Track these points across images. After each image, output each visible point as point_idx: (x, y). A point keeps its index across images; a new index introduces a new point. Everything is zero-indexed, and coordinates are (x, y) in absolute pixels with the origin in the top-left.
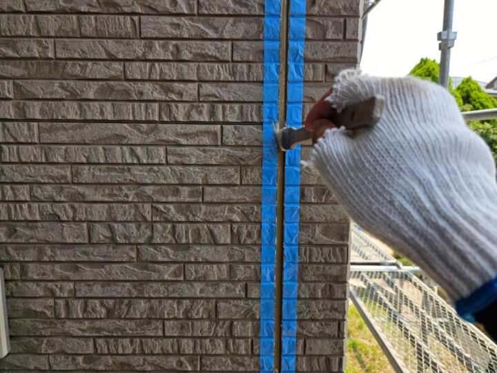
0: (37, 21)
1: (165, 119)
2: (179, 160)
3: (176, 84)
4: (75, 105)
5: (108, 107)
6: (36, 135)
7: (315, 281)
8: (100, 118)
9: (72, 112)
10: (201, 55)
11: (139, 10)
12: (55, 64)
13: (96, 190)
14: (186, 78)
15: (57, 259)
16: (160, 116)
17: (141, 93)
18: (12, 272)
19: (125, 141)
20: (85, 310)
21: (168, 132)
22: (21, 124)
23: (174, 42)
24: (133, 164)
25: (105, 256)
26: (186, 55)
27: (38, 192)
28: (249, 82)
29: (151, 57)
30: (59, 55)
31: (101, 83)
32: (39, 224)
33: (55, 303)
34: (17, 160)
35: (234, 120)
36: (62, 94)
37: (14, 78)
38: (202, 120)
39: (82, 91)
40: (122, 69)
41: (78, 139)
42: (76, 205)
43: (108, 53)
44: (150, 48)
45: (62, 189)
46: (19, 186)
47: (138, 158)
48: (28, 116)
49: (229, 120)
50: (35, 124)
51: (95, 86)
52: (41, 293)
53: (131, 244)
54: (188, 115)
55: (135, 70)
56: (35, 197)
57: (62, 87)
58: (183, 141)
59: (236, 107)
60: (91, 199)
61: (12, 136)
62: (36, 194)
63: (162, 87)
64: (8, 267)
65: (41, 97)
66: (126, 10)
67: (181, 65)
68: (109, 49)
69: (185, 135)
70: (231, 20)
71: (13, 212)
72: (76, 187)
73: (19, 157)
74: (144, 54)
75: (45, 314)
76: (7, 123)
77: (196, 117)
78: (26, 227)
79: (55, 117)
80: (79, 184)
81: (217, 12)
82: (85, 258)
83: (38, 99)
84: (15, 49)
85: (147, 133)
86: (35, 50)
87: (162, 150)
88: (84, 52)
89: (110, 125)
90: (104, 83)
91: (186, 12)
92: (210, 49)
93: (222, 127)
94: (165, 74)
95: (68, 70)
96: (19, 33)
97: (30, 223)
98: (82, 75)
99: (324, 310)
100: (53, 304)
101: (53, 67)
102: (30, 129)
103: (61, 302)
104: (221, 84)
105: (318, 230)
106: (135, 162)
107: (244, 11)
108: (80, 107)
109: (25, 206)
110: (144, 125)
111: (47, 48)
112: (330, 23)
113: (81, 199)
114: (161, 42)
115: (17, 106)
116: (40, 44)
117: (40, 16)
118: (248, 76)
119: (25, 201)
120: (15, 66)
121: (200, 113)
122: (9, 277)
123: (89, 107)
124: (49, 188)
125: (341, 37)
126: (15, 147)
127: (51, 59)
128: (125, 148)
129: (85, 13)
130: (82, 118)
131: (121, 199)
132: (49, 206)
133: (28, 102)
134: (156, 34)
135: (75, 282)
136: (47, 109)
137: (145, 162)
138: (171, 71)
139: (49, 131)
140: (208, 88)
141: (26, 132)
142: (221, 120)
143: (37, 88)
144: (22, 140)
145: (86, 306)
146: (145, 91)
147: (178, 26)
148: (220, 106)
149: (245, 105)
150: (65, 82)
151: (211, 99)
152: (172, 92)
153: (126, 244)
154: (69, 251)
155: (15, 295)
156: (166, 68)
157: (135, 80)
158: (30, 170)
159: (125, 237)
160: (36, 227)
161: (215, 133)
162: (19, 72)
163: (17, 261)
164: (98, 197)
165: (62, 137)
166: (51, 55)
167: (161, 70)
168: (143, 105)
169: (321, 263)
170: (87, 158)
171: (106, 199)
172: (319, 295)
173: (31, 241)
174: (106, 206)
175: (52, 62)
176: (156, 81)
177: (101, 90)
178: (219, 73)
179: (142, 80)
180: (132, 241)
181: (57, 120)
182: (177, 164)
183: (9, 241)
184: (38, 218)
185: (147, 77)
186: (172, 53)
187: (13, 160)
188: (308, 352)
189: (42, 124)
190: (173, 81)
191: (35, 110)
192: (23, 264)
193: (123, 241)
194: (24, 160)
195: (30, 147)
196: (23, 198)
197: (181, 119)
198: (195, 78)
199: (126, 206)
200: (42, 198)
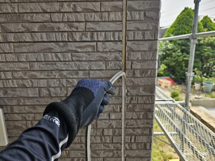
1: (71, 40)
2: (78, 59)
3: (75, 23)
4: (29, 34)
5: (44, 35)
6: (13, 49)
7: (140, 112)
8: (41, 40)
9: (27, 37)
10: (86, 9)
12: (19, 15)
13: (41, 73)
14: (80, 20)
15: (26, 104)
16: (68, 38)
17: (59, 28)
18: (7, 110)
19: (53, 51)
21: (72, 46)
22: (5, 44)
23: (73, 3)
24: (57, 61)
26: (79, 9)
28: (109, 21)
29: (62, 11)
30: (20, 11)
31: (40, 24)
32: (17, 89)
33: (27, 123)
34: (5, 61)
35: (102, 40)
36: (23, 29)
37: (1, 23)
38: (87, 40)
39: (32, 28)
40: (49, 17)
41: (31, 50)
42: (33, 80)
44: (62, 6)
45: (26, 74)
46: (7, 73)
47: (59, 58)
48: (9, 41)
49: (100, 40)
50: (12, 44)
51: (38, 25)
52: (20, 119)
53: (58, 97)
54: (81, 38)
55: (56, 17)
56: (14, 77)
57: (23, 26)
58: (79, 50)
59: (103, 34)
60: (39, 77)
61: (2, 50)
62: (15, 76)
63: (68, 25)
64: (5, 108)
65: (14, 31)
67: (77, 14)
68: (43, 7)
69: (80, 47)
71: (5, 84)
72: (32, 72)
73: (6, 59)
74: (59, 9)
75: (23, 127)
77: (84, 39)
78: (11, 90)
79: (20, 41)
80: (34, 71)
82: (38, 103)
83: (12, 32)
85: (63, 47)
86: (9, 9)
87: (69, 54)
88: (32, 9)
89: (46, 44)
90: (42, 24)
92: (90, 6)
93: (97, 44)
94: (70, 18)
95: (25, 18)
97: (13, 89)
98: (31, 20)
99: (144, 124)
100: (25, 123)
101: (18, 17)
102: (10, 46)
103: (29, 122)
104: (96, 23)
105: (141, 89)
106: (58, 60)
108: (32, 36)
109: (10, 81)
110: (61, 43)
111: (15, 8)
113: (35, 78)
114: (67, 3)
115: (3, 36)
116: (11, 6)
118: (108, 18)
119: (10, 79)
121: (87, 37)
122: (6, 112)
123: (36, 35)
124: (20, 73)
126: (4, 55)
127: (17, 13)
128: (53, 54)
130: (33, 41)
131: (52, 77)
132: (21, 81)
133: (8, 34)
135: (35, 113)
136: (17, 37)
137: (62, 60)
138: (72, 17)
139: (18, 47)
140: (90, 25)
141: (8, 48)
142: (96, 40)
143: (12, 27)
144: (7, 52)
146: (61, 27)
148: (95, 33)
149: (107, 33)
150: (24, 24)
151: (91, 30)
152: (73, 27)
153: (56, 97)
154: (31, 101)
155: (9, 119)
156: (70, 16)
157: (56, 22)
158: (11, 65)
159: (55, 94)
160: (16, 90)
161: (94, 46)
162: (3, 20)
163: (8, 105)
164: (42, 77)
165: (25, 50)
166: (16, 11)
167: (68, 17)
168: (60, 34)
169: (142, 104)
170: (36, 59)
171: (46, 77)
172: (141, 117)
173: (14, 96)
174: (46, 80)
175: (17, 14)
176: (65, 22)
177: (40, 27)
178: (95, 18)
179: (59, 22)
180: (59, 95)
181: (22, 42)
182: (77, 61)
183: (5, 96)
184: (16, 86)
185: (61, 20)
186: (73, 9)
187: (3, 61)
188: (136, 141)
189: (15, 44)
190: (73, 22)
191: (11, 37)
192: (12, 106)
193: (54, 96)
194: (8, 60)
195: (10, 55)
196: (9, 78)
197: (78, 40)
198: (84, 20)
199: (55, 80)
200: (18, 78)
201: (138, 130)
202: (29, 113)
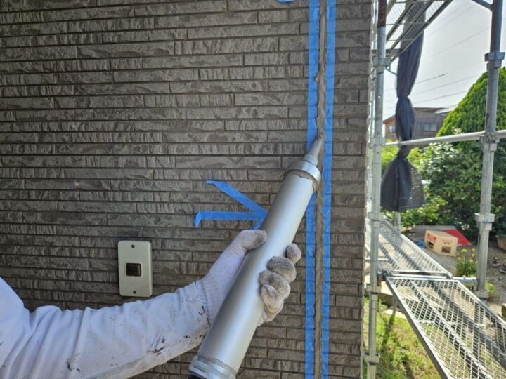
0: (176, 99)
1: (248, 153)
2: (255, 178)
3: (255, 133)
4: (196, 146)
5: (215, 147)
6: (174, 163)
8: (210, 153)
9: (194, 150)
10: (269, 115)
11: (234, 90)
12: (186, 123)
13: (206, 195)
14: (261, 128)
15: (183, 237)
16: (245, 151)
17: (234, 138)
18: (157, 244)
19: (223, 167)
20: (197, 270)
21: (249, 161)
22: (166, 157)
23: (254, 108)
24: (228, 180)
25: (210, 236)
26: (261, 115)
27: (174, 197)
28: (298, 130)
29: (240, 117)
30: (188, 117)
31: (211, 133)
32: (173, 216)
33: (180, 265)
34: (162, 178)
35: (289, 153)
36: (189, 140)
37: (163, 131)
38: (269, 153)
39: (200, 138)
40: (223, 124)
41: (197, 166)
42: (195, 205)
43: (216, 116)
44: (240, 112)
45: (187, 196)
46: (164, 194)
47: (231, 177)
48: (170, 153)
49: (286, 153)
50: (174, 157)
51: (208, 134)
52: (172, 258)
53: (225, 229)
54: (261, 150)
55: (231, 125)
56: (172, 200)
57: (190, 136)
58: (258, 167)
59: (291, 145)
60: (204, 201)
61: (161, 164)
63: (246, 134)
64: (154, 242)
65: (177, 142)
66: (227, 90)
67: (257, 121)
68: (217, 113)
69: (260, 163)
70: (288, 94)
71: (159, 209)
72: (195, 194)
73: (164, 176)
74: (236, 115)
75: (174, 271)
76: (158, 157)
77: (266, 152)
78: (165, 218)
79: (185, 153)
80: (197, 192)
81: (279, 90)
82: (199, 237)
83: (175, 143)
84: (164, 115)
85: (237, 162)
86: (175, 115)
87: (245, 172)
88: (202, 115)
89: (216, 158)
90: (213, 133)
91: (261, 90)
92: (275, 111)
93: (282, 158)
94: (248, 127)
95: (193, 125)
96: (166, 105)
97: (168, 216)
98: (200, 129)
99: (348, 276)
101: (184, 125)
102: (170, 160)
103: (184, 264)
104: (281, 132)
105: (343, 223)
106: (230, 179)
107: (296, 88)
108: (199, 147)
109: (166, 205)
110: (235, 157)
111: (182, 113)
112: (349, 93)
113: (198, 201)
114: (246, 108)
115: (164, 147)
116: (178, 111)
117: (178, 96)
118: (298, 126)
119: (166, 202)
120: (163, 124)
121: (268, 149)
122: (155, 247)
123: (204, 147)
124: (180, 195)
125: (356, 101)
126: (162, 170)
128: (224, 171)
129: (203, 93)
130: (200, 154)
131: (220, 201)
132: (179, 205)
133: (171, 145)
134: (244, 104)
135: (193, 252)
136: (181, 148)
137: (235, 179)
138: (252, 125)
139: (181, 161)
140: (273, 135)
141: (168, 162)
142: (281, 153)
143: (175, 137)
144: (166, 166)
145: (198, 267)
146: (236, 137)
147: (256, 99)
148: (281, 145)
149: (296, 144)
150: (191, 134)
151: (275, 141)
152: (252, 137)
153: (223, 229)
154: (190, 233)
155: (157, 259)
156: (249, 123)
157: (231, 131)
158: (170, 184)
159: (223, 225)
160: (172, 218)
161: (278, 162)
162: (166, 127)
163: (159, 238)
164: (207, 200)
165: (189, 165)
166: (183, 117)
167: (246, 125)
168: (235, 146)
169: (345, 245)
170: (202, 177)
171: (212, 202)
172: (345, 266)
173: (169, 226)
174: (212, 205)
175: (184, 121)
176: (243, 131)
177: (211, 137)
178: (280, 125)
179: (235, 131)
180: (227, 227)
181: (186, 155)
182: (254, 181)
183: (156, 226)
184: (173, 212)
185: (237, 129)
186: (252, 115)
187: (160, 178)
188: (337, 304)
189: (177, 157)
190: (252, 131)
191: (174, 149)
192: (164, 240)
193: (221, 227)
194: (166, 178)
195: (170, 171)
196: (165, 200)
197: (257, 153)
198: (266, 128)
199: (224, 206)
200: (176, 200)
201: (340, 285)
202: (185, 251)
